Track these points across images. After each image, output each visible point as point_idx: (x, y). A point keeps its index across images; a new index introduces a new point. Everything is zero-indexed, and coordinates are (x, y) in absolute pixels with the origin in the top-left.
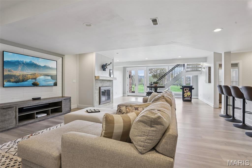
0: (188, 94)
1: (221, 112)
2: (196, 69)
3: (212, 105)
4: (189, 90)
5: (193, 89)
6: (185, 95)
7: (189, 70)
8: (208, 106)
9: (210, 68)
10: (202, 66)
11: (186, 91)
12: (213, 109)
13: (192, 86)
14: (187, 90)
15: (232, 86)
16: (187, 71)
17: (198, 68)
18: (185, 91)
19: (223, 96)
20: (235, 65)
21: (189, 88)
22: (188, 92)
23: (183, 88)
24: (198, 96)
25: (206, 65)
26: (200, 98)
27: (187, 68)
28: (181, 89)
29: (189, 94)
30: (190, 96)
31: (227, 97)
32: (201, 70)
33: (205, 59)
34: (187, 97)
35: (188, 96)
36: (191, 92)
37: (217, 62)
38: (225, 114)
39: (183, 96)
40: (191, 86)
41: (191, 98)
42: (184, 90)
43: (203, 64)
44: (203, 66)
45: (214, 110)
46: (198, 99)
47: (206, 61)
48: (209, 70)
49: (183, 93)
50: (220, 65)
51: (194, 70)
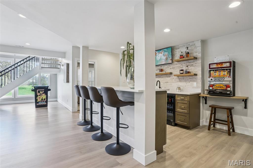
0: (42, 97)
1: (79, 118)
2: (55, 65)
3: (71, 109)
4: (43, 92)
5: (50, 90)
6: (38, 99)
7: (46, 66)
8: (67, 110)
9: (68, 65)
10: (60, 62)
11: (40, 94)
12: (71, 113)
13: (48, 87)
14: (41, 92)
15: (90, 86)
16: (42, 67)
17: (57, 65)
18: (38, 94)
19: (81, 98)
20: (91, 65)
21: (44, 90)
22: (43, 94)
23: (36, 90)
24: (58, 98)
25: (64, 61)
26: (59, 100)
27: (42, 63)
28: (32, 90)
29: (44, 97)
30: (46, 99)
31: (85, 100)
32: (59, 67)
33: (63, 55)
34: (41, 102)
35: (42, 100)
36: (47, 94)
37: (75, 58)
38: (83, 121)
39: (36, 100)
40: (46, 87)
41: (47, 102)
42: (37, 92)
43: (62, 60)
44: (62, 62)
45: (73, 116)
46: (57, 101)
47: (64, 57)
48: (67, 67)
49: (36, 96)
50: (79, 64)
51: (52, 66)
